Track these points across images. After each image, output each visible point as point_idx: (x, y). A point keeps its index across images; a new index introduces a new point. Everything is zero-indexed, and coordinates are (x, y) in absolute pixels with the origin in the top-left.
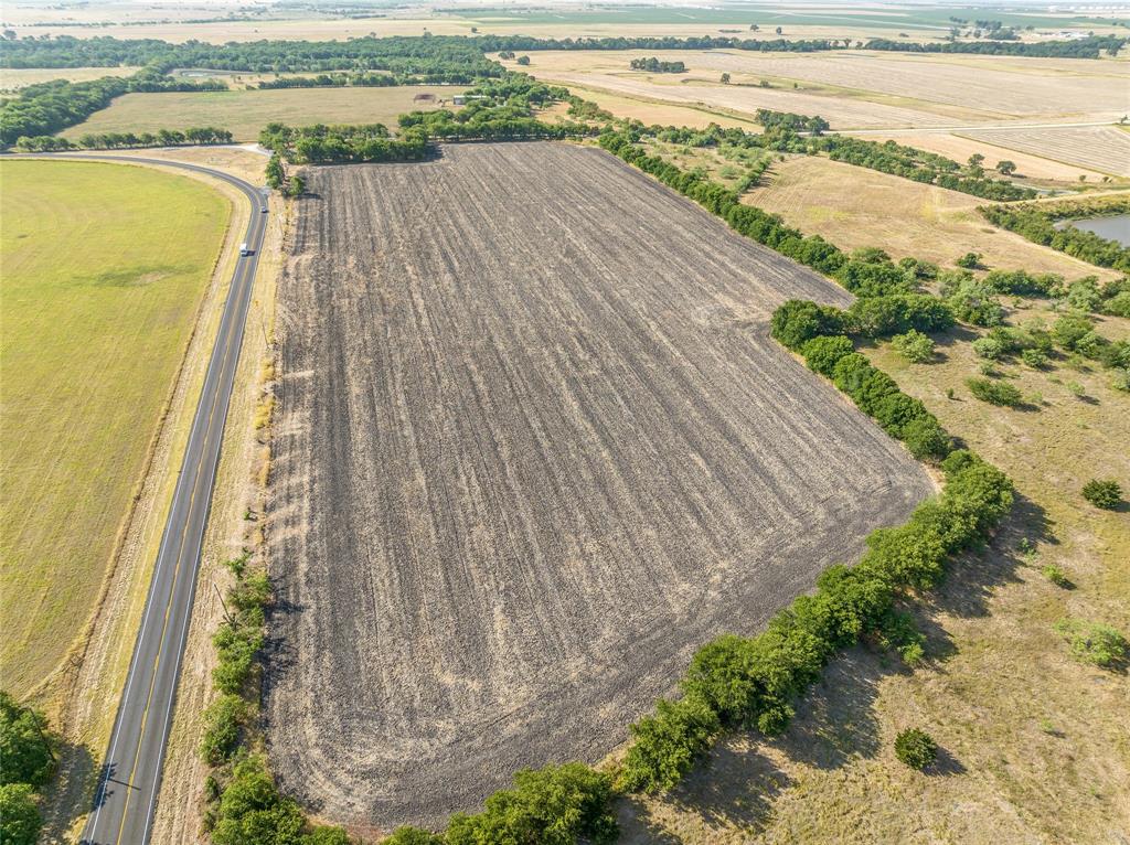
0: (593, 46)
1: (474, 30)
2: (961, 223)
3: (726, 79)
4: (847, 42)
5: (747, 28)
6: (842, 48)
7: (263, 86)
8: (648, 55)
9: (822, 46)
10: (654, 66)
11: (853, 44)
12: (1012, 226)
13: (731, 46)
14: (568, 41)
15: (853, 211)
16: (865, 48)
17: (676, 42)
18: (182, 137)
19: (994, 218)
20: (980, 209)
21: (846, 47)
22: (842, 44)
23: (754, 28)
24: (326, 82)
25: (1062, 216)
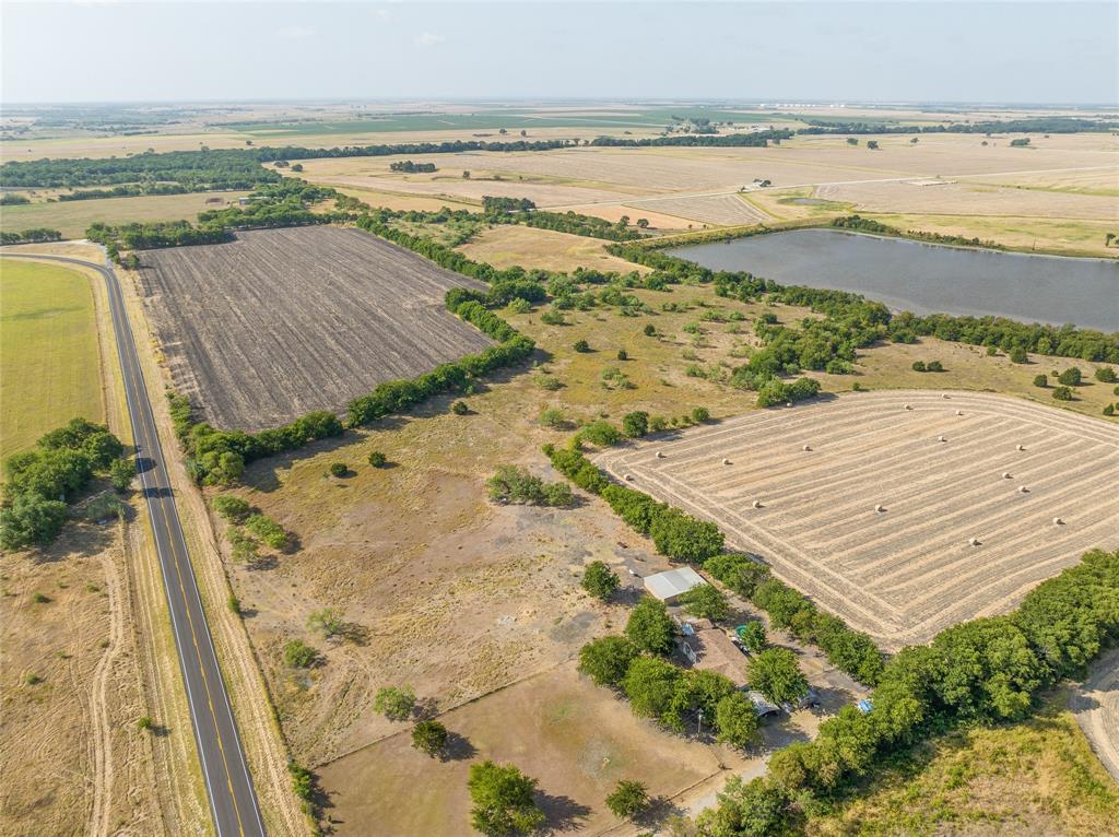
0: (359, 153)
1: (249, 143)
2: (591, 255)
3: (467, 175)
4: (577, 140)
5: (497, 131)
6: (573, 146)
7: (63, 198)
8: (404, 158)
9: (556, 145)
10: (410, 168)
11: (581, 142)
12: (620, 254)
13: (480, 148)
14: (336, 150)
15: (524, 253)
16: (592, 145)
17: (432, 146)
18: (18, 238)
19: (610, 250)
20: (605, 246)
21: (576, 145)
22: (572, 142)
23: (503, 132)
24: (123, 193)
25: (658, 247)
